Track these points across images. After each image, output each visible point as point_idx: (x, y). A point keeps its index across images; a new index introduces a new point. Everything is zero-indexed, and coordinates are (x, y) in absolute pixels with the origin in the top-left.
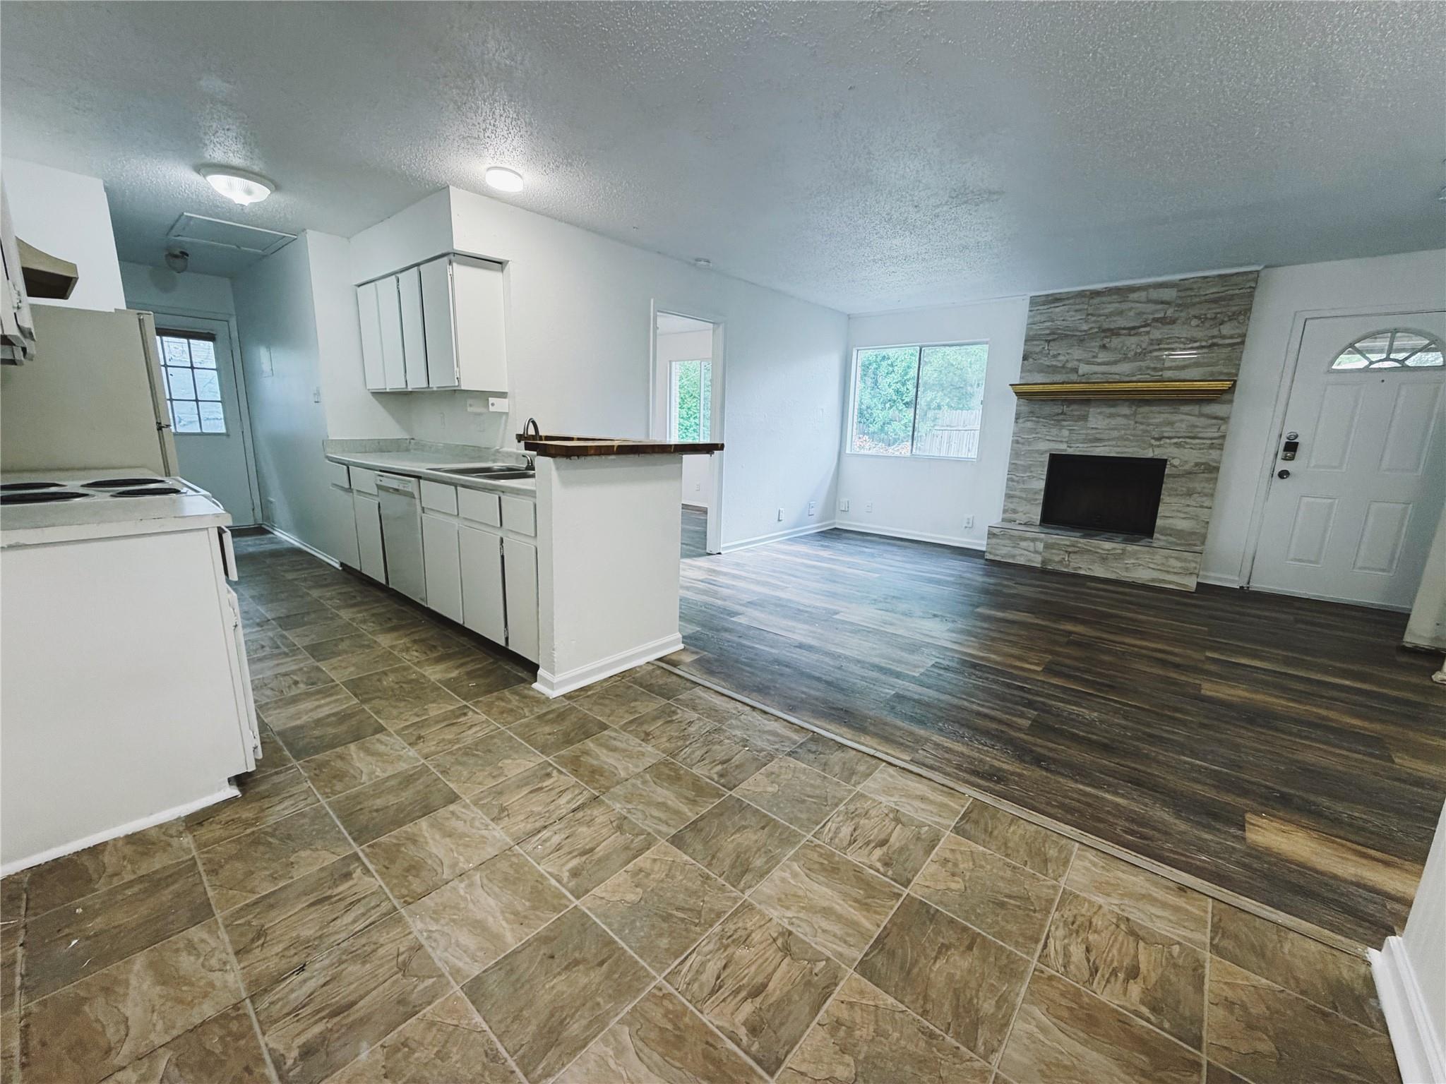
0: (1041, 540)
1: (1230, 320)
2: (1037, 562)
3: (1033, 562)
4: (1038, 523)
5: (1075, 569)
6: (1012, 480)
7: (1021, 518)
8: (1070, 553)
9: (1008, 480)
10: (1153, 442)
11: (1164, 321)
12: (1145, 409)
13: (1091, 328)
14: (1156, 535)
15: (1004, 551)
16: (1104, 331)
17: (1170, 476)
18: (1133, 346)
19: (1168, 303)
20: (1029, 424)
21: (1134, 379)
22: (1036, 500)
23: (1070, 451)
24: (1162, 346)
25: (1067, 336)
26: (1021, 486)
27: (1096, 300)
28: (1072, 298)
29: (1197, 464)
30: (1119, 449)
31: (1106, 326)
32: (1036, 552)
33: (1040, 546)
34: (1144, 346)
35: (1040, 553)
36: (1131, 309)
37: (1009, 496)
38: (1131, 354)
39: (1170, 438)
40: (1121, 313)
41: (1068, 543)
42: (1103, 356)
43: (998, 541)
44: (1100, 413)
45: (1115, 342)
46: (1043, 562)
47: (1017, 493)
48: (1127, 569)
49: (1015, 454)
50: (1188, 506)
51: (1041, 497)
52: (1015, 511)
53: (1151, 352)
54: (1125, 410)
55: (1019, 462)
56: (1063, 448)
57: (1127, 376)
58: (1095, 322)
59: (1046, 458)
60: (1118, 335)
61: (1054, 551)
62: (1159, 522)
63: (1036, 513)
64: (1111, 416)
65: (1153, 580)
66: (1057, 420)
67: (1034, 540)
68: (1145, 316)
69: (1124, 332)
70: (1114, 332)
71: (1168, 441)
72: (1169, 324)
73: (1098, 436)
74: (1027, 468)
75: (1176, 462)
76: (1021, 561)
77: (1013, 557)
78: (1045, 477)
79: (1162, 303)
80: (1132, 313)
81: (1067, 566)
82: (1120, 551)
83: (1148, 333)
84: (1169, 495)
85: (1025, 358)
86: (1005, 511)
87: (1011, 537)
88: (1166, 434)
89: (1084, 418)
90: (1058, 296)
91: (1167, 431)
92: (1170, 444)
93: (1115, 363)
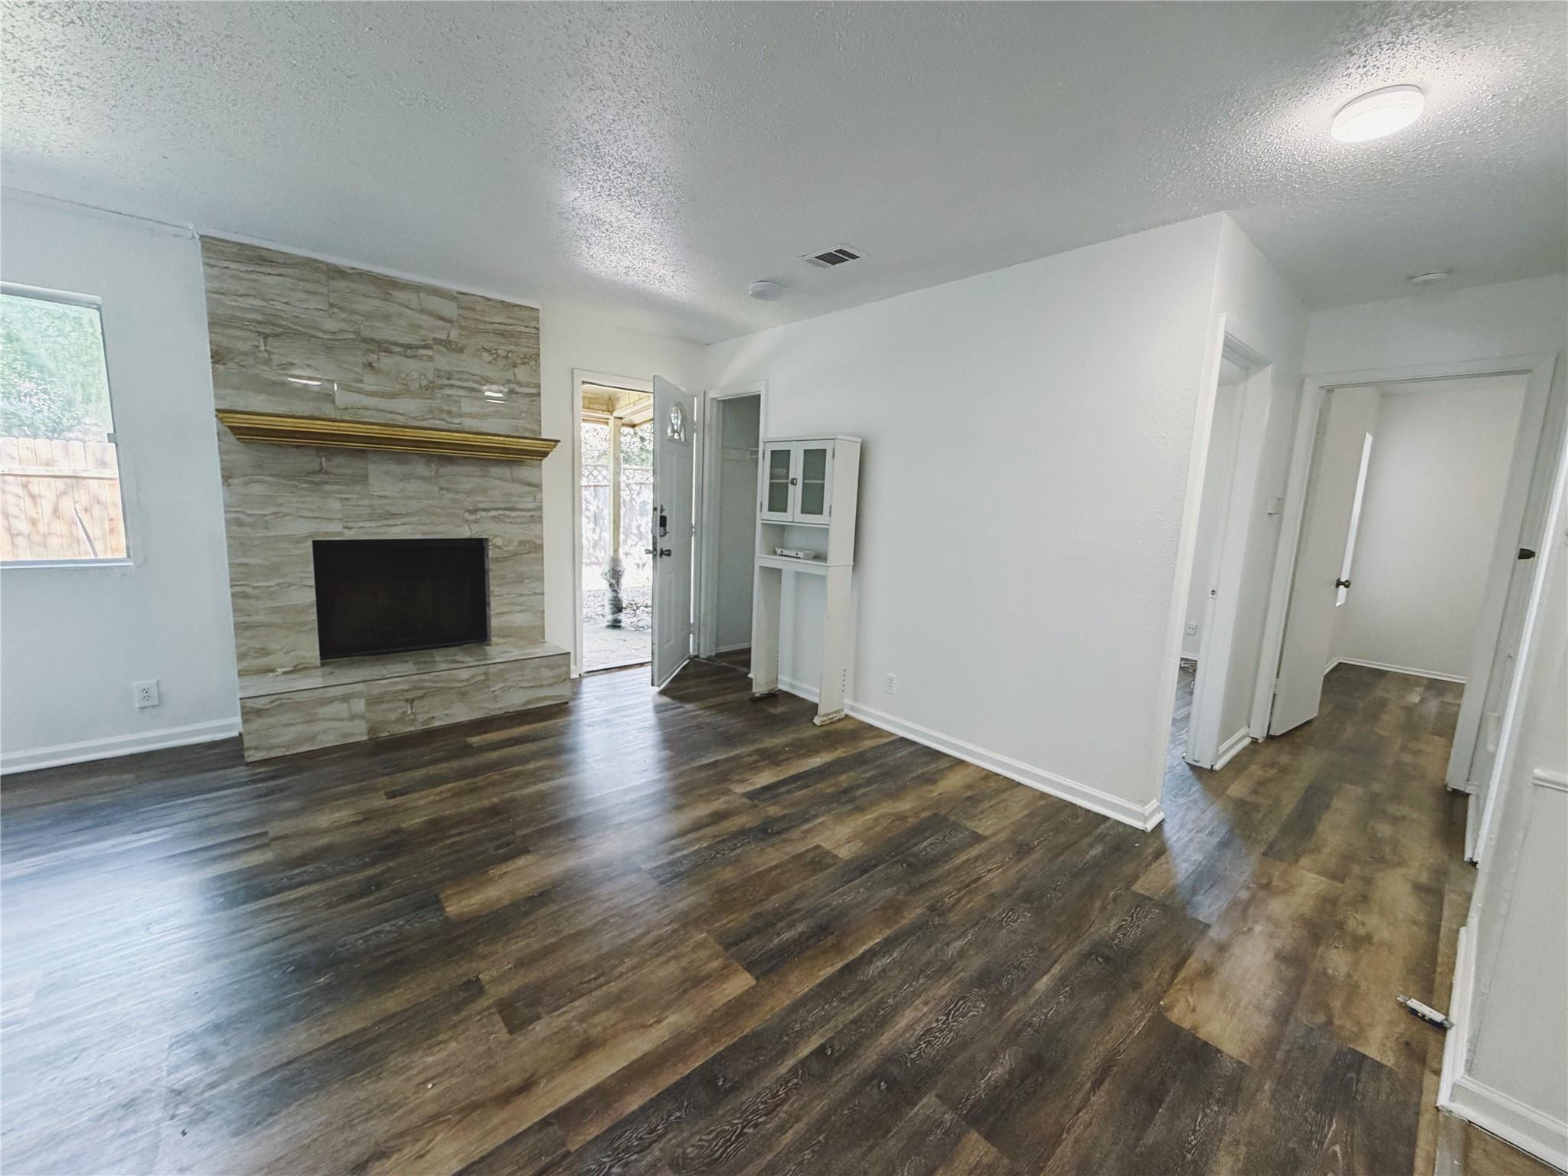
0: (359, 695)
1: (523, 363)
2: (358, 732)
3: (353, 735)
4: (318, 662)
5: (426, 722)
6: (245, 596)
7: (282, 660)
8: (413, 700)
9: (233, 595)
10: (467, 515)
11: (447, 344)
12: (448, 469)
13: (341, 331)
14: (494, 639)
15: (289, 734)
16: (365, 340)
17: (497, 560)
18: (415, 375)
19: (450, 321)
20: (258, 489)
21: (425, 424)
22: (305, 623)
23: (350, 535)
24: (452, 382)
25: (298, 333)
26: (269, 604)
27: (341, 284)
28: (294, 265)
29: (521, 543)
30: (425, 528)
31: (367, 333)
32: (353, 717)
33: (359, 706)
34: (431, 377)
35: (362, 717)
36: (400, 315)
37: (241, 628)
38: (414, 386)
39: (484, 510)
40: (386, 318)
41: (406, 687)
42: (371, 382)
43: (272, 720)
44: (387, 473)
45: (386, 361)
46: (371, 730)
47: (261, 618)
48: (496, 699)
49: (238, 545)
50: (521, 595)
51: (313, 616)
52: (264, 652)
53: (442, 387)
54: (421, 469)
55: (251, 561)
56: (336, 530)
57: (415, 418)
58: (344, 320)
59: (308, 549)
60: (388, 351)
61: (385, 706)
62: (495, 623)
63: (310, 646)
64: (405, 478)
65: (529, 702)
66: (316, 480)
67: (345, 698)
68: (423, 332)
69: (397, 349)
70: (383, 347)
71: (484, 514)
72: (453, 350)
73: (393, 510)
74: (273, 570)
75: (498, 541)
76: (329, 740)
77: (312, 738)
78: (312, 582)
79: (441, 318)
80: (402, 322)
81: (413, 722)
82: (483, 677)
83: (431, 359)
84: (498, 586)
85: (218, 357)
86: (241, 657)
87: (298, 706)
88: (481, 506)
89: (363, 479)
90: (263, 253)
91: (482, 501)
92: (488, 518)
93: (393, 396)
